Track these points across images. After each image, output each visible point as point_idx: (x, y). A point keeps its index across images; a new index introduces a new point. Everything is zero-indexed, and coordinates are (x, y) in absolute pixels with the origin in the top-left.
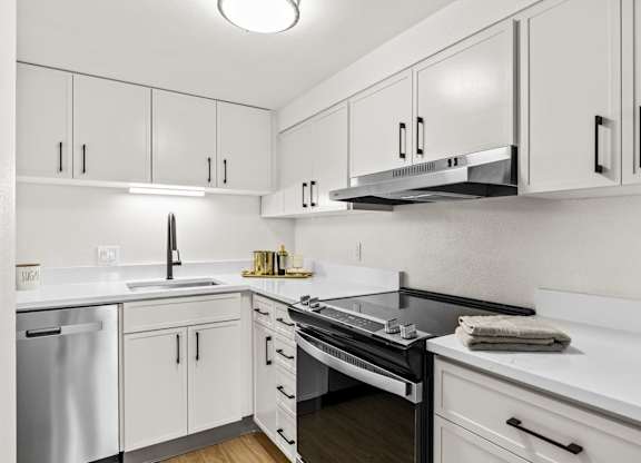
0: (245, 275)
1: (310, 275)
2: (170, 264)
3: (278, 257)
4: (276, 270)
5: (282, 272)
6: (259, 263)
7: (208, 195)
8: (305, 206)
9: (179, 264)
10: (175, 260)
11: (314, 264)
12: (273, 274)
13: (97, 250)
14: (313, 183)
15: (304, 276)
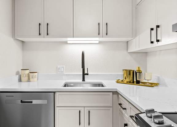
0: (118, 82)
1: (157, 85)
2: (84, 74)
3: (136, 73)
4: (135, 80)
5: (138, 82)
6: (125, 75)
7: (100, 43)
8: (152, 42)
9: (88, 74)
10: (86, 72)
11: (159, 78)
12: (133, 82)
13: (57, 67)
14: (158, 27)
15: (152, 85)
